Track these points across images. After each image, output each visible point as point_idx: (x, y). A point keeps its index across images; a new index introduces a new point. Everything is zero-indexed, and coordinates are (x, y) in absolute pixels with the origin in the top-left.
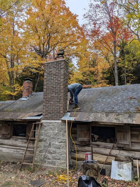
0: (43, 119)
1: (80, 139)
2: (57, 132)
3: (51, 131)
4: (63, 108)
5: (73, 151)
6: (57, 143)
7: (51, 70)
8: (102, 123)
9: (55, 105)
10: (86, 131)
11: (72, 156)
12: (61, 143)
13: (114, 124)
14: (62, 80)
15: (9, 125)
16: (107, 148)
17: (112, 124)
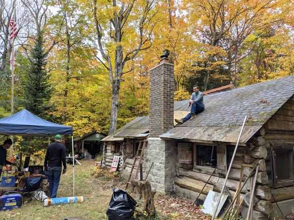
0: (150, 137)
1: (181, 161)
2: (158, 151)
3: (154, 150)
4: (164, 123)
5: (178, 175)
6: (158, 164)
7: (154, 78)
8: (193, 141)
9: (157, 120)
10: (187, 152)
11: (176, 181)
12: (161, 165)
13: (203, 142)
14: (162, 89)
15: (132, 144)
16: (208, 173)
17: (202, 142)
